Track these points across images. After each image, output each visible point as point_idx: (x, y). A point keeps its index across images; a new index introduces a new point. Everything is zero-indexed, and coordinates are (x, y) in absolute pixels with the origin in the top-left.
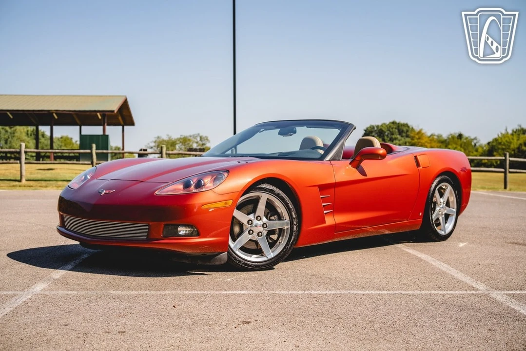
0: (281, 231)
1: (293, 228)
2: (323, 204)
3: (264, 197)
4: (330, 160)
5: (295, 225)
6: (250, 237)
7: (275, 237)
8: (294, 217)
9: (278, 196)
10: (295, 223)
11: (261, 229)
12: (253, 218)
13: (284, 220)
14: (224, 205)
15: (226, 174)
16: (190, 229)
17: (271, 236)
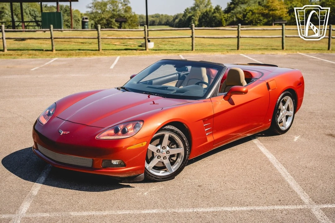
0: (178, 155)
1: (186, 153)
2: (204, 125)
3: (167, 135)
4: (210, 98)
5: (187, 150)
6: (159, 160)
7: (174, 158)
8: (187, 146)
9: (176, 133)
10: (188, 149)
11: (166, 155)
12: (160, 148)
13: (180, 148)
14: (141, 146)
15: (142, 124)
16: (119, 161)
17: (172, 158)
